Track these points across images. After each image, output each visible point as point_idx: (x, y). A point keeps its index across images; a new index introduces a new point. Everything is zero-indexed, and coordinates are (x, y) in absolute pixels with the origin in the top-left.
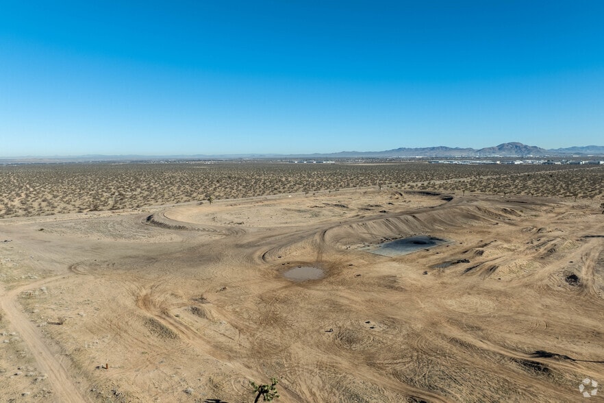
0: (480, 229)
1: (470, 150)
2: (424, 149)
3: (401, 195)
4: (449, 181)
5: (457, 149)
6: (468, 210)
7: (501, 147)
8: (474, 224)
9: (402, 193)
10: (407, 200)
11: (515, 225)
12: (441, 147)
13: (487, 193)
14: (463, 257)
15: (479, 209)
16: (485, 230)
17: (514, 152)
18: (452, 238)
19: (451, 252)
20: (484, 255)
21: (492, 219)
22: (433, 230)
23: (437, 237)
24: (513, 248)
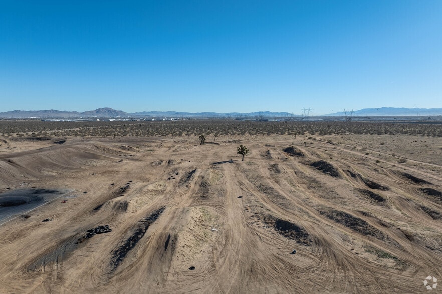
0: (104, 170)
1: (75, 113)
2: (37, 112)
3: (6, 142)
4: (60, 131)
5: (65, 112)
6: (86, 149)
7: (98, 111)
8: (95, 164)
9: (6, 141)
10: (12, 147)
11: (140, 161)
12: (52, 111)
13: (97, 136)
14: (95, 220)
15: (97, 148)
16: (111, 169)
17: (107, 115)
18: (71, 186)
19: (72, 214)
20: (130, 208)
21: (113, 156)
22: (41, 179)
23: (46, 188)
24: (160, 189)
